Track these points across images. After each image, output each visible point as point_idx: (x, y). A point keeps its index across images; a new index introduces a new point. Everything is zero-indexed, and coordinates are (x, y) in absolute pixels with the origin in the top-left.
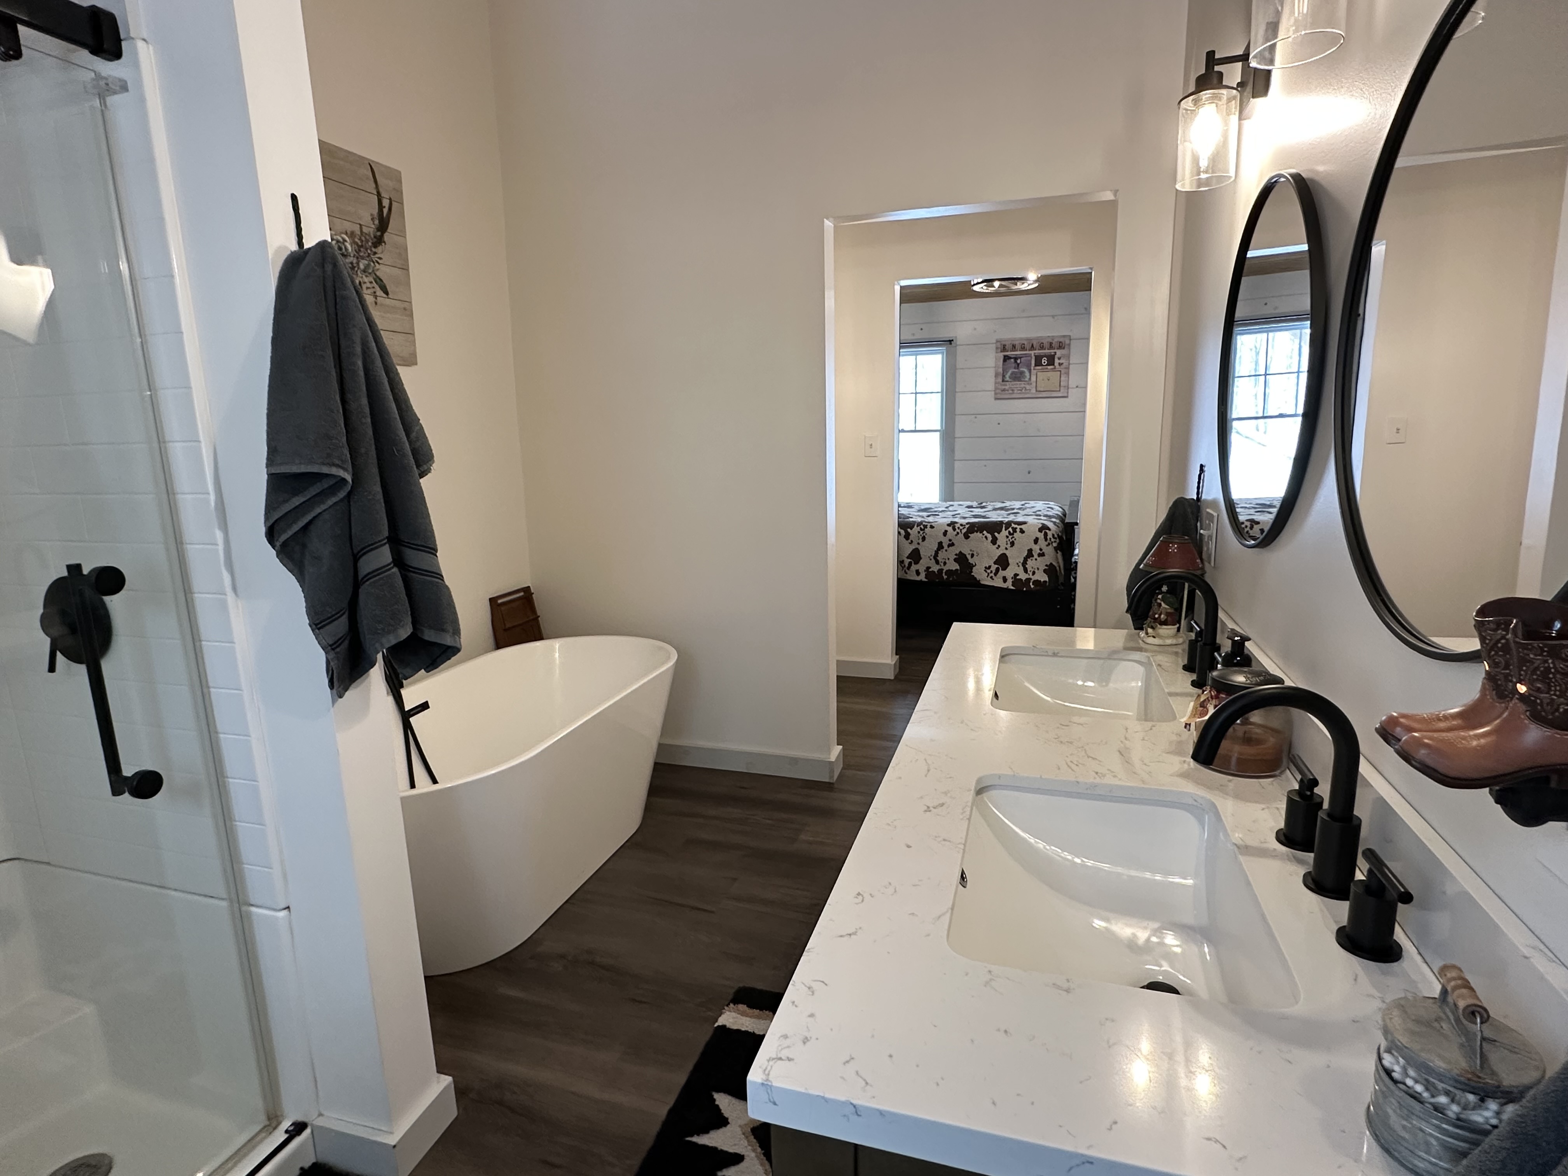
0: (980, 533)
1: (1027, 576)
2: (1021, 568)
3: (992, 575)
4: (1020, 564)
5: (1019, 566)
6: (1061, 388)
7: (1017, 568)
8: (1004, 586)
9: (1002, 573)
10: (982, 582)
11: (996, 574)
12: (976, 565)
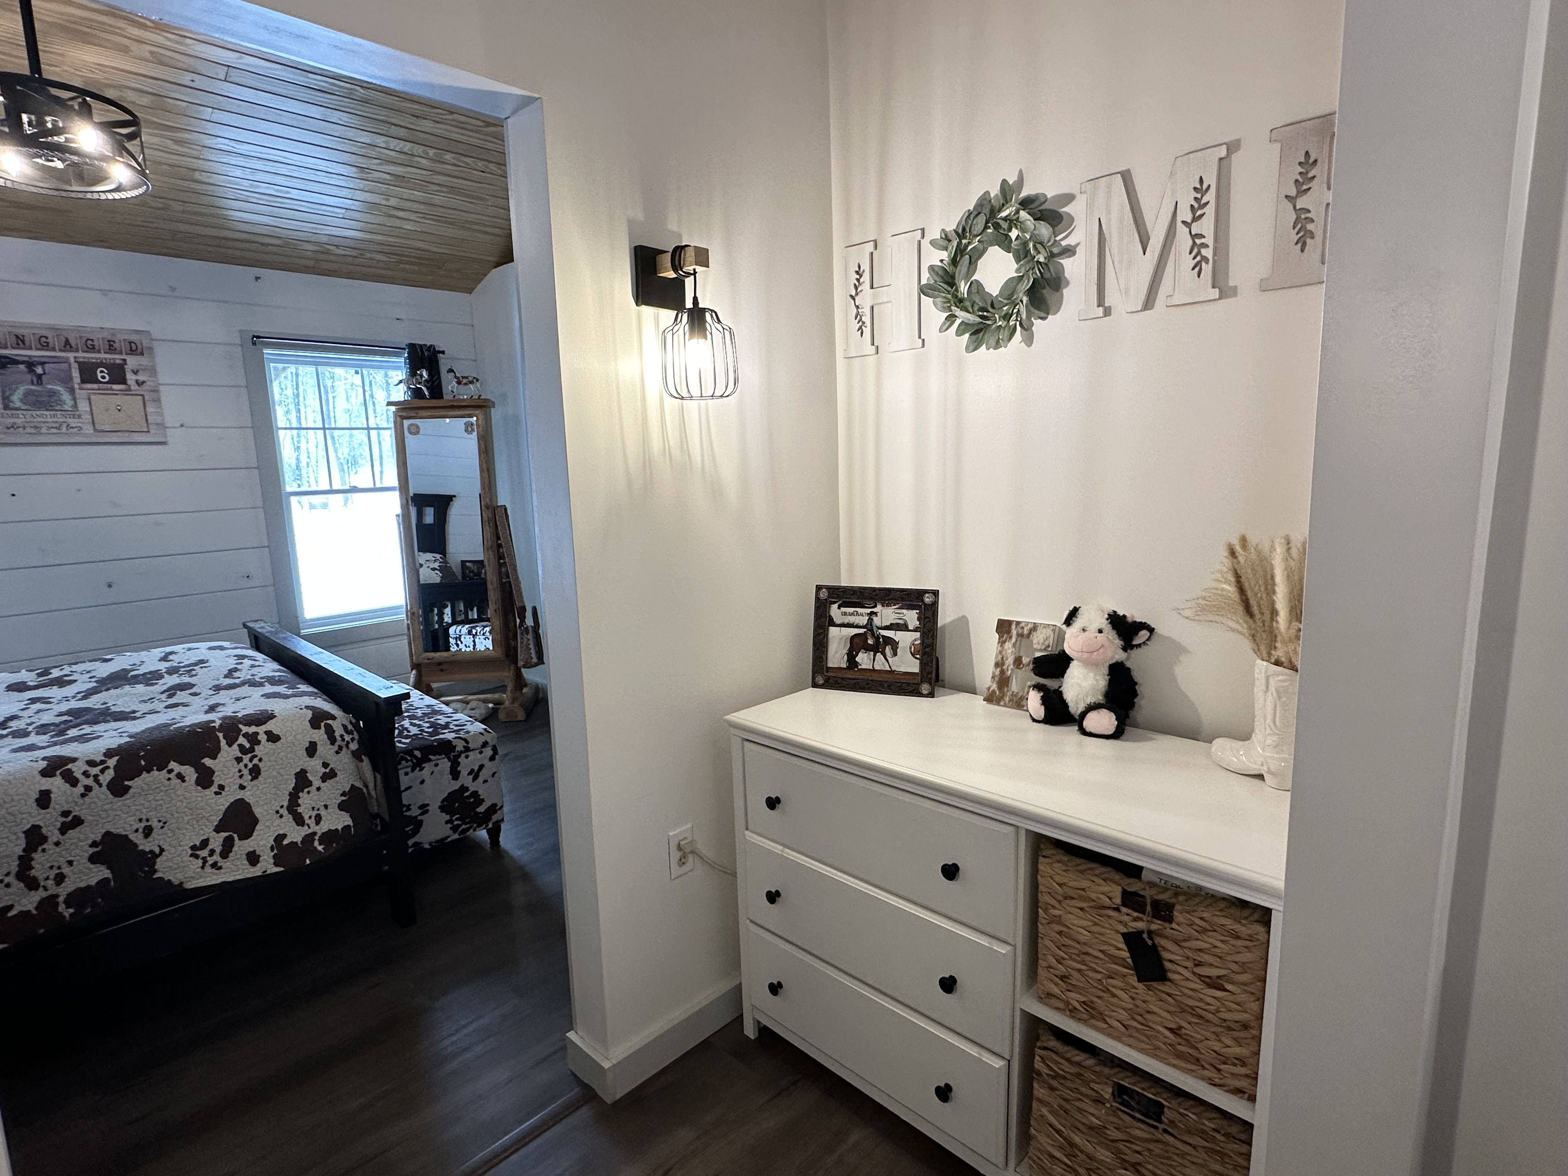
0: (159, 770)
1: (304, 831)
2: (288, 818)
3: (216, 857)
4: (284, 811)
5: (281, 816)
6: (151, 427)
7: (278, 821)
8: (256, 871)
9: (241, 847)
10: (189, 885)
11: (225, 854)
12: (162, 850)
